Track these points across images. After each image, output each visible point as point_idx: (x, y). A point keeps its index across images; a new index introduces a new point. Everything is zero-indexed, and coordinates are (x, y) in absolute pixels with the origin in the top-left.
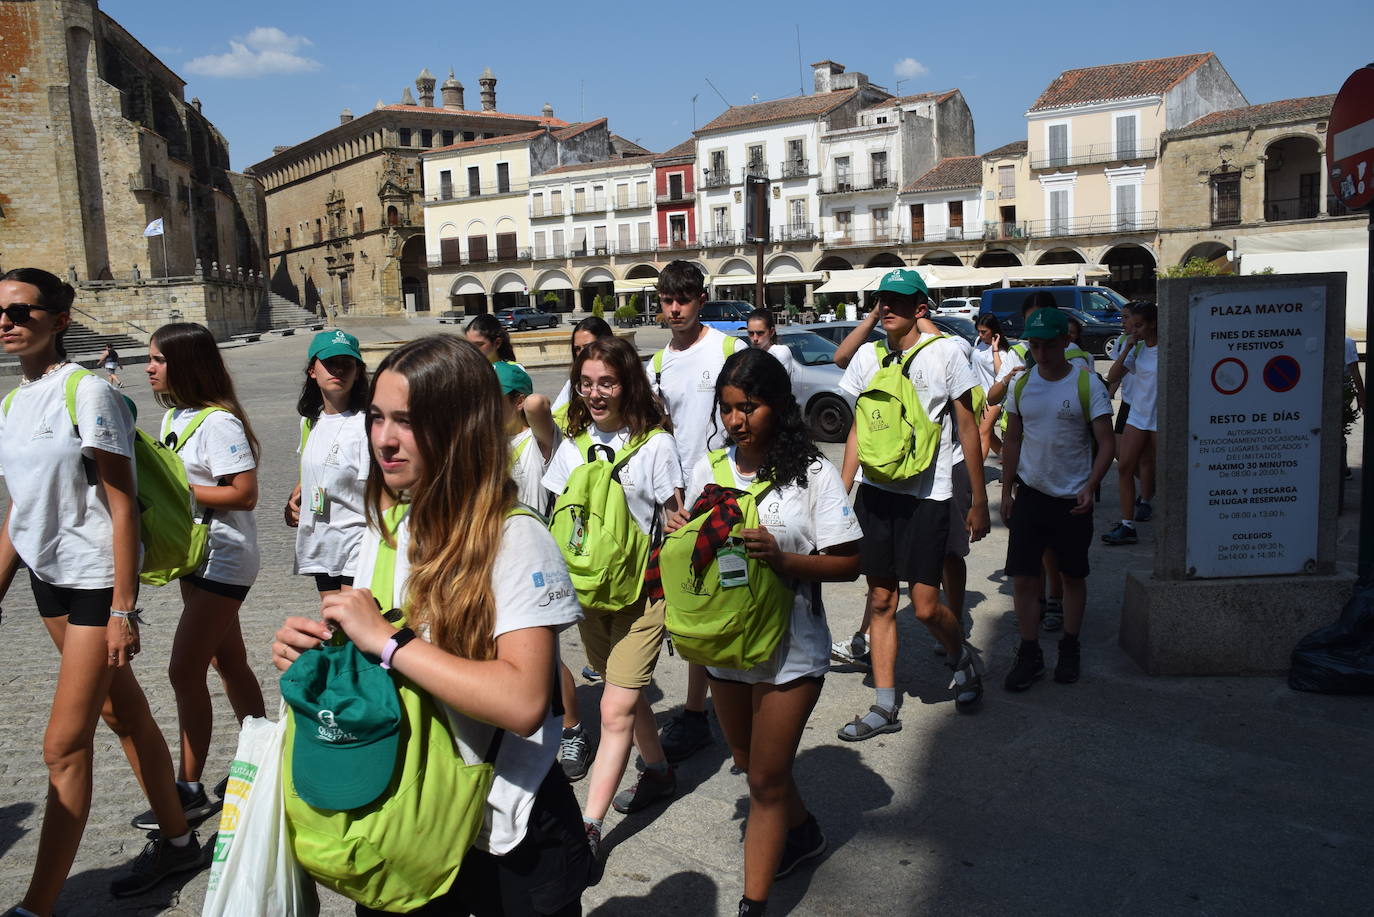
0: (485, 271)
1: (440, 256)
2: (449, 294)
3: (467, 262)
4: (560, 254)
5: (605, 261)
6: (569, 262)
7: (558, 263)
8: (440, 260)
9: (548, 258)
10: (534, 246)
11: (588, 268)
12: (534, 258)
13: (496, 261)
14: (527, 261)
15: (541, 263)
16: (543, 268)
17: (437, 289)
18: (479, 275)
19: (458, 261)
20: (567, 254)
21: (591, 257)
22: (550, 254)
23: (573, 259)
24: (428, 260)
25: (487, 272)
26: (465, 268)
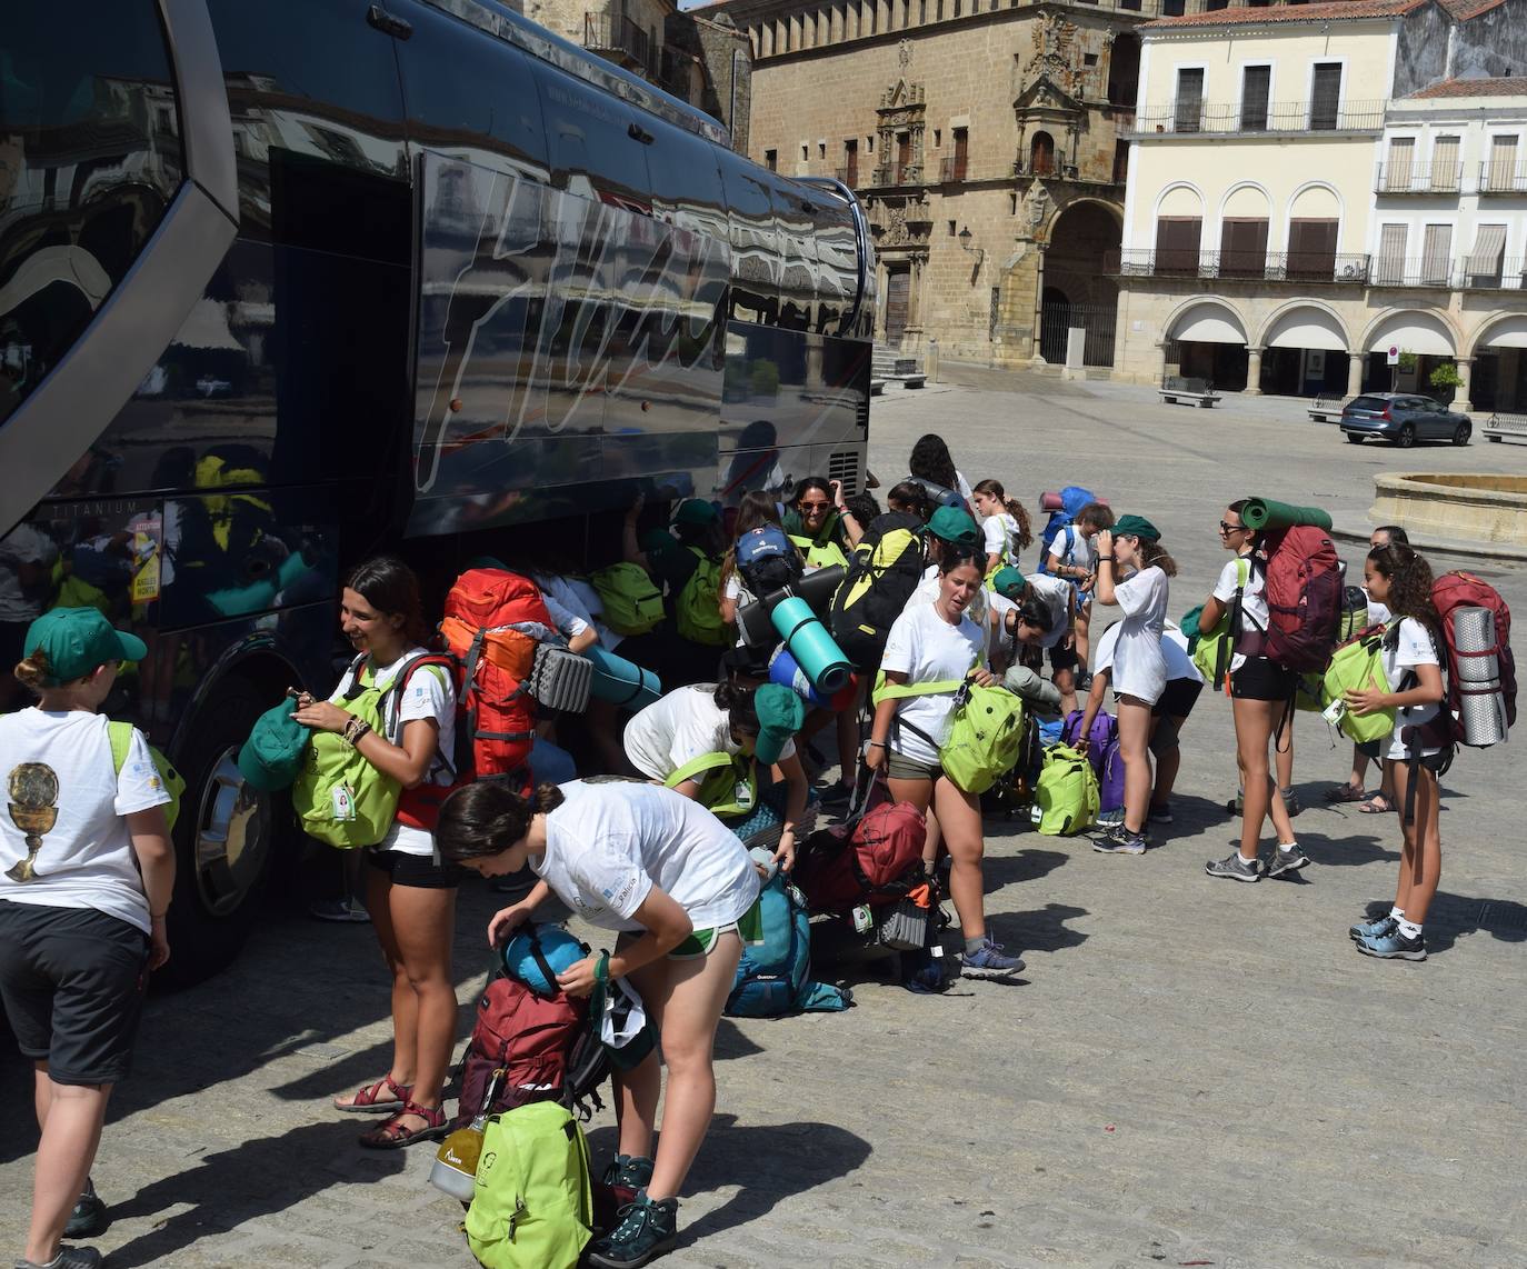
0: (1252, 296)
1: (1153, 255)
2: (1162, 339)
3: (1214, 274)
4: (1437, 277)
6: (1456, 298)
7: (1429, 298)
8: (1153, 262)
9: (1408, 282)
10: (1376, 254)
11: (1499, 314)
12: (1374, 281)
13: (1281, 277)
14: (1357, 286)
15: (1389, 292)
16: (1393, 304)
17: (1137, 324)
18: (1238, 305)
19: (1194, 268)
20: (1456, 279)
21: (1510, 293)
22: (1412, 275)
23: (1467, 293)
24: (1125, 258)
25: (1256, 301)
26: (1208, 286)
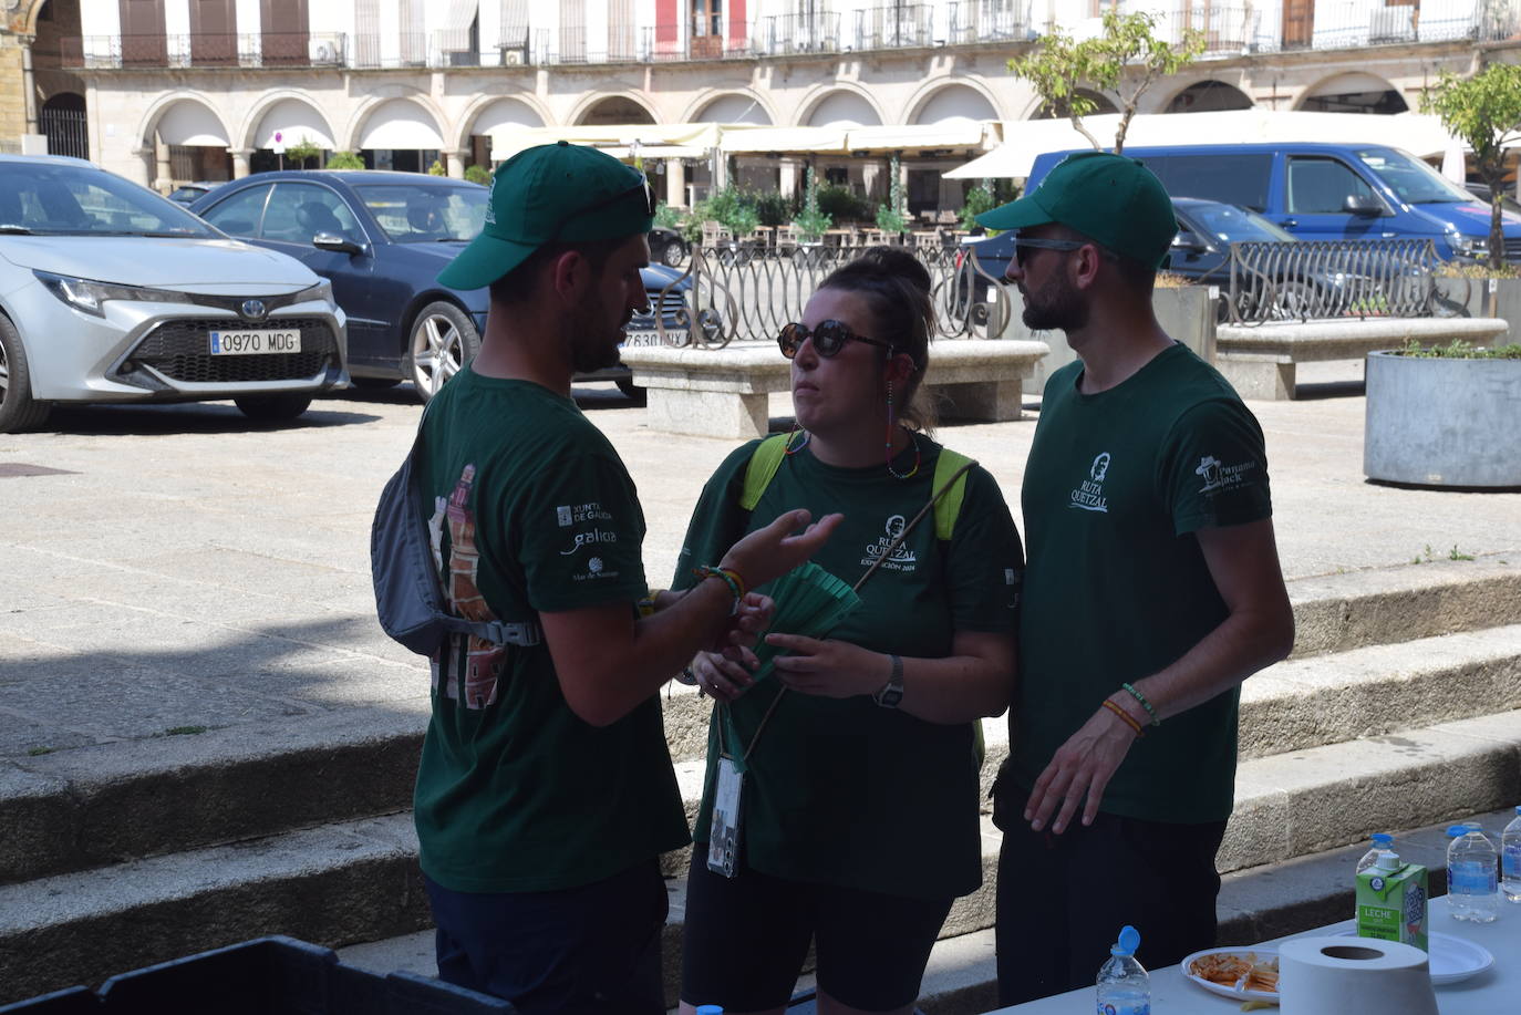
0: (228, 89)
1: (117, 42)
2: (139, 145)
3: (186, 64)
4: (416, 58)
5: (525, 81)
6: (437, 79)
7: (410, 81)
8: (118, 51)
9: (386, 65)
10: (351, 34)
11: (484, 99)
12: (352, 65)
13: (257, 64)
14: (335, 71)
15: (368, 76)
16: (373, 91)
17: (110, 127)
18: (216, 100)
20: (433, 59)
21: (489, 70)
22: (390, 57)
23: (449, 74)
24: (88, 48)
25: (233, 94)
26: (181, 78)
